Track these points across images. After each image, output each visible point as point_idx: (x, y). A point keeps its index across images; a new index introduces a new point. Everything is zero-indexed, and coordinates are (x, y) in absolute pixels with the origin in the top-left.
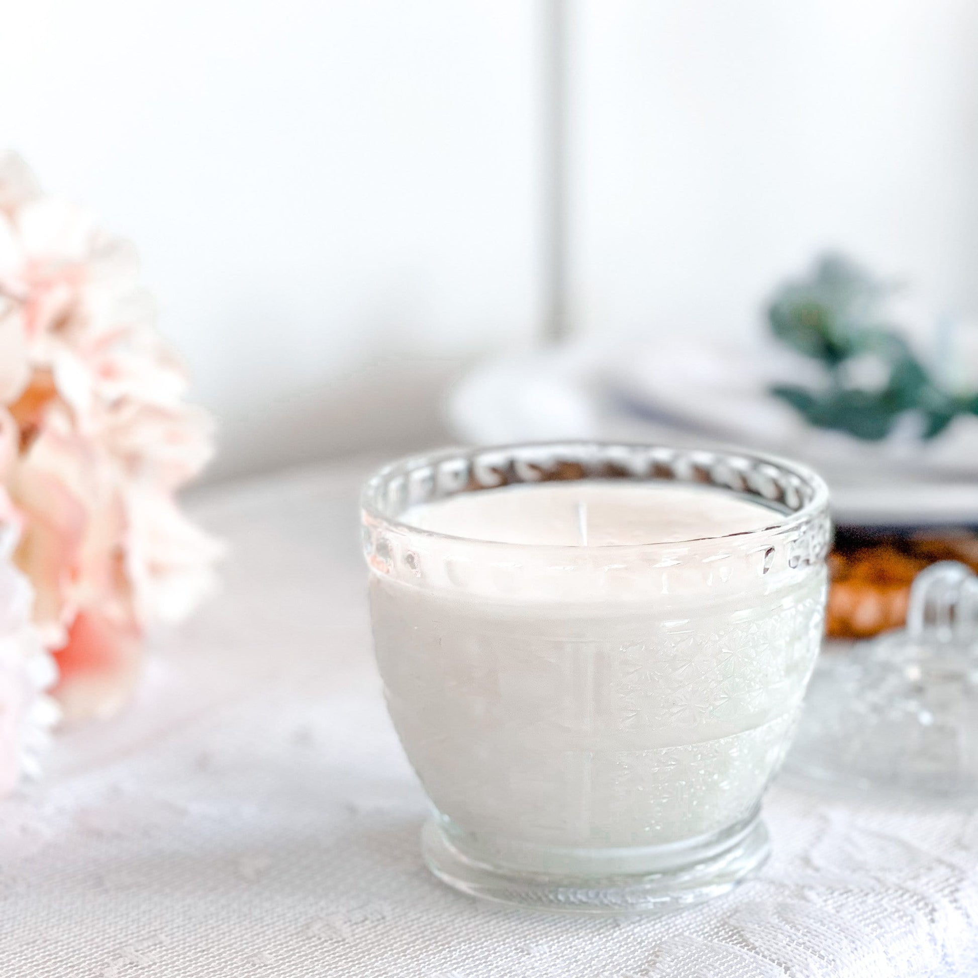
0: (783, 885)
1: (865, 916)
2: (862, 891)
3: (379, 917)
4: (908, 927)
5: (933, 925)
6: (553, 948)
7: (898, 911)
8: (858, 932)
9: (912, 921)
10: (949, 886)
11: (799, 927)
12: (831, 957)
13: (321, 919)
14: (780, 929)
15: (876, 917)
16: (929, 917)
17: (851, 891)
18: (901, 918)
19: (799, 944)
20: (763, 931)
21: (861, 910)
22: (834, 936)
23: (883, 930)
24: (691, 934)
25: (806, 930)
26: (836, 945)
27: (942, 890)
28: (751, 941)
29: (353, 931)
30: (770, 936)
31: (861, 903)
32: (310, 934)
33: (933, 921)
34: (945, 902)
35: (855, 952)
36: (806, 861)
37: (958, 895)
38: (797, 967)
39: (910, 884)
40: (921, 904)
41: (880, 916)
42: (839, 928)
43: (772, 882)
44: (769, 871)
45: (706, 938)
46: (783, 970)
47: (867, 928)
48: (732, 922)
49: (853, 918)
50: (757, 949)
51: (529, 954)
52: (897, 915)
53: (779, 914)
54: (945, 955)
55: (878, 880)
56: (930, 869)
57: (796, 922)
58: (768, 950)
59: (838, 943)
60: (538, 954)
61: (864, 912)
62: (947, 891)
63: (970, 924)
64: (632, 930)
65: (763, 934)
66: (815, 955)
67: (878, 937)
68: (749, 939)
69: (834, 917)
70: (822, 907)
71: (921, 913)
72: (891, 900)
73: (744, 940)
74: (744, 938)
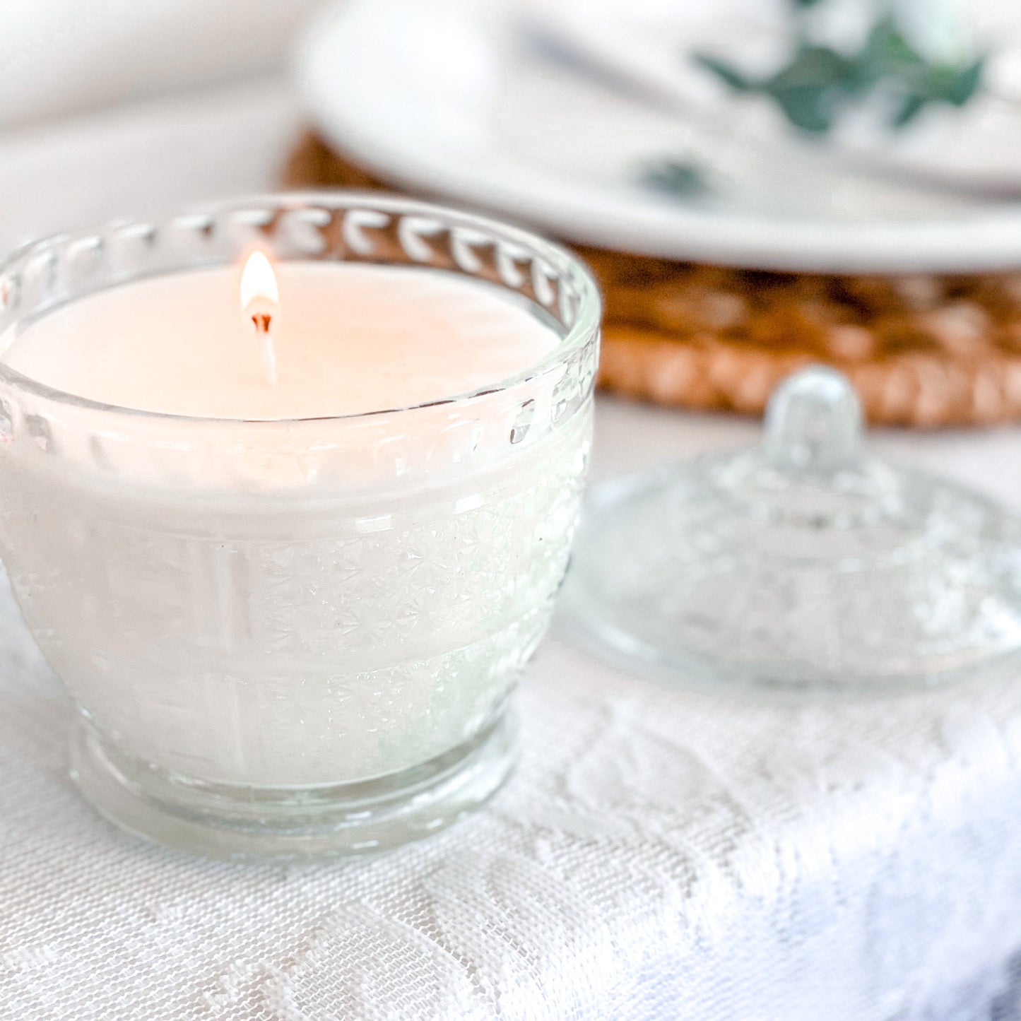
0: (517, 825)
1: (600, 887)
2: (610, 842)
4: (652, 904)
5: (688, 901)
6: (190, 911)
7: (645, 879)
8: (582, 913)
9: (661, 896)
10: (724, 841)
11: (508, 902)
12: (535, 953)
14: (483, 904)
15: (614, 888)
16: (686, 889)
17: (596, 842)
18: (646, 890)
19: (498, 932)
20: (460, 906)
21: (598, 876)
22: (549, 919)
23: (617, 910)
24: (371, 900)
25: (515, 908)
26: (549, 934)
27: (712, 848)
28: (440, 921)
30: (466, 916)
31: (601, 865)
33: (689, 894)
34: (712, 864)
35: (571, 944)
36: (561, 784)
37: (731, 856)
38: (486, 969)
39: (675, 837)
40: (679, 869)
41: (621, 886)
42: (559, 906)
43: (504, 818)
45: (385, 911)
46: (466, 972)
47: (596, 907)
48: (429, 885)
49: (584, 889)
50: (443, 937)
51: (153, 920)
52: (642, 885)
53: (491, 879)
54: (700, 939)
55: (635, 824)
56: (709, 810)
57: (508, 893)
58: (456, 938)
59: (551, 930)
60: (165, 921)
61: (601, 881)
62: (717, 850)
63: (741, 896)
64: (299, 888)
65: (458, 911)
66: (516, 949)
67: (606, 921)
68: (438, 917)
69: (558, 887)
70: (550, 868)
71: (674, 883)
72: (642, 861)
73: (432, 920)
74: (433, 915)
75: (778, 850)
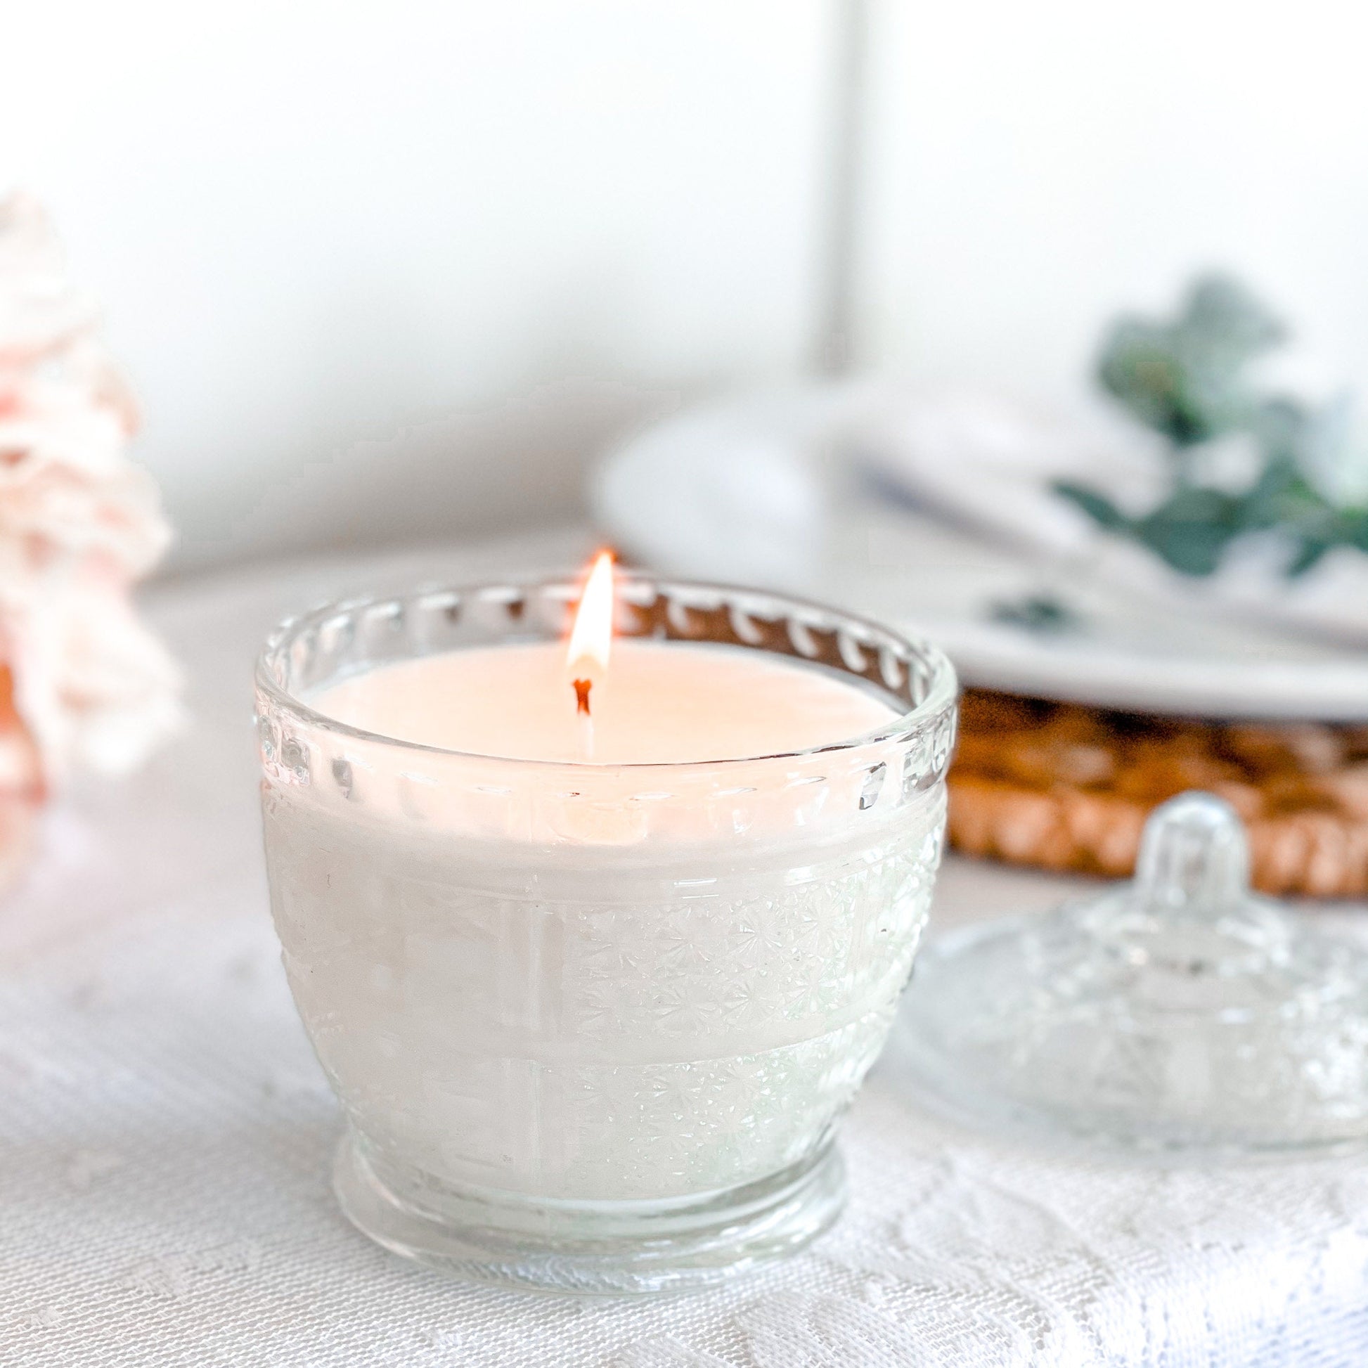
0: (843, 1270)
2: (951, 1289)
3: (240, 1265)
4: (998, 1353)
5: (1039, 1352)
6: (471, 1338)
7: (991, 1326)
8: (918, 1356)
9: (1008, 1344)
10: (1081, 1292)
11: (833, 1340)
13: (154, 1260)
14: (804, 1341)
15: (955, 1333)
16: (1037, 1339)
17: (935, 1288)
18: (992, 1337)
20: (778, 1342)
21: (937, 1320)
22: (881, 1359)
23: (959, 1355)
24: (677, 1335)
25: (841, 1346)
27: (1067, 1298)
28: (756, 1356)
29: (194, 1283)
30: (787, 1351)
31: (939, 1309)
32: (130, 1284)
33: (1041, 1345)
34: (1067, 1318)
36: (894, 1232)
37: (1090, 1308)
39: (1025, 1286)
40: (1030, 1318)
41: (964, 1331)
42: (892, 1347)
43: (829, 1262)
44: (830, 1244)
45: (693, 1345)
47: (935, 1350)
48: (743, 1322)
49: (921, 1331)
51: (430, 1345)
52: (988, 1332)
53: (814, 1318)
55: (980, 1272)
56: (1066, 1262)
57: (834, 1332)
60: (443, 1347)
61: (940, 1325)
62: (1075, 1301)
63: (1100, 1354)
64: (596, 1320)
65: (777, 1346)
68: (754, 1352)
69: (891, 1328)
70: (881, 1310)
71: (1024, 1333)
72: (987, 1308)
73: (748, 1355)
74: (749, 1350)
75: (1144, 1307)
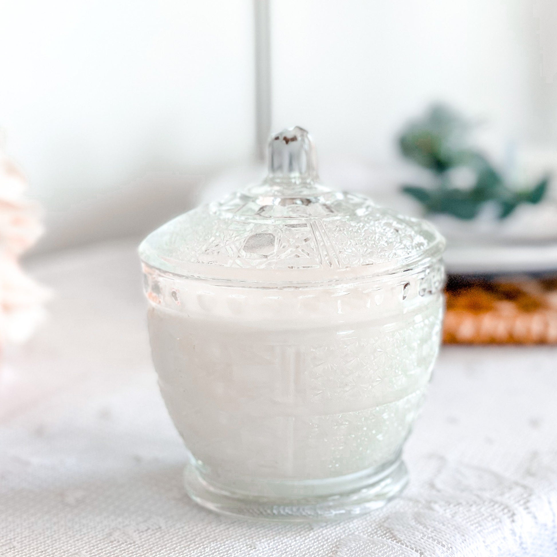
0: (417, 501)
1: (471, 519)
2: (468, 503)
3: (157, 527)
4: (498, 525)
5: (514, 524)
6: (271, 544)
7: (491, 515)
8: (466, 529)
9: (501, 522)
10: (523, 499)
11: (429, 527)
12: (449, 546)
13: (119, 529)
14: (417, 528)
15: (478, 519)
16: (511, 519)
17: (461, 504)
18: (493, 520)
19: (429, 538)
20: (406, 530)
21: (468, 515)
22: (451, 532)
23: (482, 528)
24: (360, 533)
25: (433, 529)
26: (453, 538)
27: (519, 501)
28: (398, 536)
29: (140, 536)
30: (410, 533)
31: (468, 511)
32: (112, 539)
33: (513, 521)
34: (521, 509)
35: (465, 542)
36: (432, 486)
37: (529, 505)
38: (428, 552)
39: (498, 498)
40: (506, 511)
41: (480, 519)
42: (454, 527)
43: (410, 499)
44: (408, 492)
45: (369, 536)
46: (419, 555)
47: (472, 527)
48: (386, 525)
49: (463, 520)
50: (403, 542)
51: (255, 548)
52: (490, 518)
53: (416, 519)
54: (521, 544)
55: (478, 496)
56: (510, 488)
57: (427, 524)
58: (409, 542)
59: (454, 536)
60: (261, 548)
61: (470, 517)
62: (522, 502)
63: (536, 523)
64: (322, 532)
65: (406, 532)
66: (439, 544)
67: (479, 532)
69: (451, 520)
70: (443, 514)
71: (506, 517)
72: (487, 509)
73: (394, 536)
75: (550, 503)
